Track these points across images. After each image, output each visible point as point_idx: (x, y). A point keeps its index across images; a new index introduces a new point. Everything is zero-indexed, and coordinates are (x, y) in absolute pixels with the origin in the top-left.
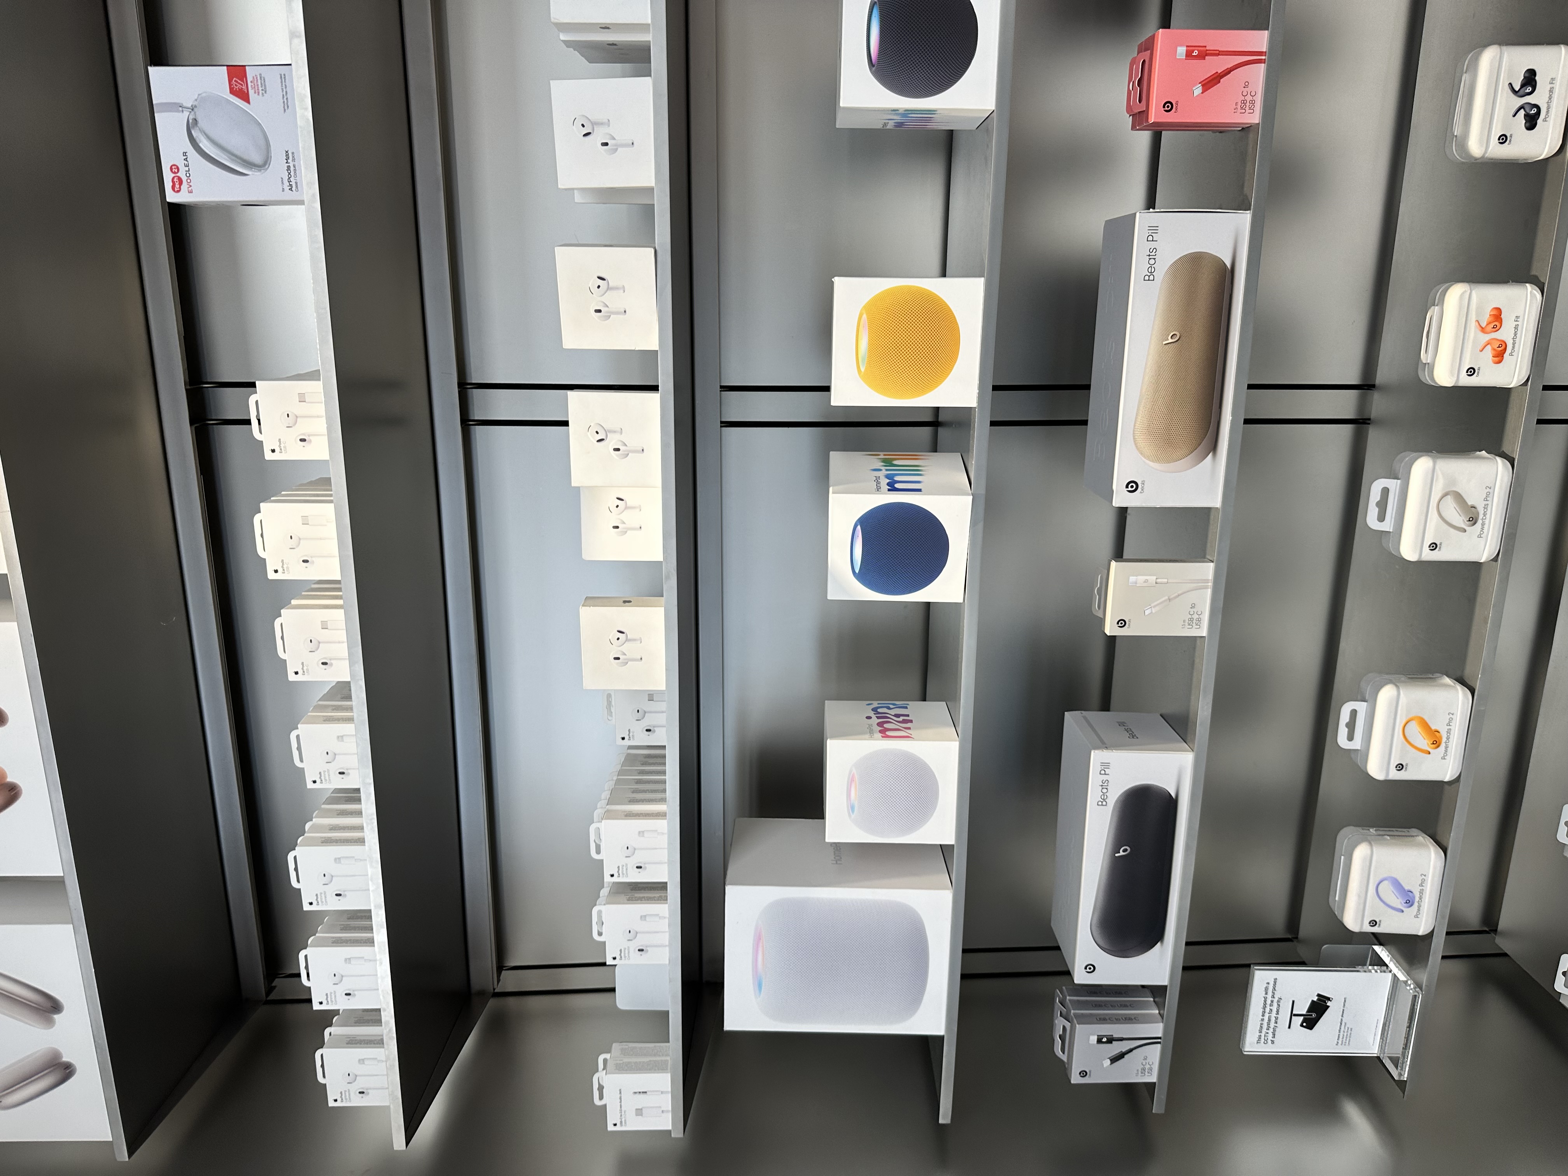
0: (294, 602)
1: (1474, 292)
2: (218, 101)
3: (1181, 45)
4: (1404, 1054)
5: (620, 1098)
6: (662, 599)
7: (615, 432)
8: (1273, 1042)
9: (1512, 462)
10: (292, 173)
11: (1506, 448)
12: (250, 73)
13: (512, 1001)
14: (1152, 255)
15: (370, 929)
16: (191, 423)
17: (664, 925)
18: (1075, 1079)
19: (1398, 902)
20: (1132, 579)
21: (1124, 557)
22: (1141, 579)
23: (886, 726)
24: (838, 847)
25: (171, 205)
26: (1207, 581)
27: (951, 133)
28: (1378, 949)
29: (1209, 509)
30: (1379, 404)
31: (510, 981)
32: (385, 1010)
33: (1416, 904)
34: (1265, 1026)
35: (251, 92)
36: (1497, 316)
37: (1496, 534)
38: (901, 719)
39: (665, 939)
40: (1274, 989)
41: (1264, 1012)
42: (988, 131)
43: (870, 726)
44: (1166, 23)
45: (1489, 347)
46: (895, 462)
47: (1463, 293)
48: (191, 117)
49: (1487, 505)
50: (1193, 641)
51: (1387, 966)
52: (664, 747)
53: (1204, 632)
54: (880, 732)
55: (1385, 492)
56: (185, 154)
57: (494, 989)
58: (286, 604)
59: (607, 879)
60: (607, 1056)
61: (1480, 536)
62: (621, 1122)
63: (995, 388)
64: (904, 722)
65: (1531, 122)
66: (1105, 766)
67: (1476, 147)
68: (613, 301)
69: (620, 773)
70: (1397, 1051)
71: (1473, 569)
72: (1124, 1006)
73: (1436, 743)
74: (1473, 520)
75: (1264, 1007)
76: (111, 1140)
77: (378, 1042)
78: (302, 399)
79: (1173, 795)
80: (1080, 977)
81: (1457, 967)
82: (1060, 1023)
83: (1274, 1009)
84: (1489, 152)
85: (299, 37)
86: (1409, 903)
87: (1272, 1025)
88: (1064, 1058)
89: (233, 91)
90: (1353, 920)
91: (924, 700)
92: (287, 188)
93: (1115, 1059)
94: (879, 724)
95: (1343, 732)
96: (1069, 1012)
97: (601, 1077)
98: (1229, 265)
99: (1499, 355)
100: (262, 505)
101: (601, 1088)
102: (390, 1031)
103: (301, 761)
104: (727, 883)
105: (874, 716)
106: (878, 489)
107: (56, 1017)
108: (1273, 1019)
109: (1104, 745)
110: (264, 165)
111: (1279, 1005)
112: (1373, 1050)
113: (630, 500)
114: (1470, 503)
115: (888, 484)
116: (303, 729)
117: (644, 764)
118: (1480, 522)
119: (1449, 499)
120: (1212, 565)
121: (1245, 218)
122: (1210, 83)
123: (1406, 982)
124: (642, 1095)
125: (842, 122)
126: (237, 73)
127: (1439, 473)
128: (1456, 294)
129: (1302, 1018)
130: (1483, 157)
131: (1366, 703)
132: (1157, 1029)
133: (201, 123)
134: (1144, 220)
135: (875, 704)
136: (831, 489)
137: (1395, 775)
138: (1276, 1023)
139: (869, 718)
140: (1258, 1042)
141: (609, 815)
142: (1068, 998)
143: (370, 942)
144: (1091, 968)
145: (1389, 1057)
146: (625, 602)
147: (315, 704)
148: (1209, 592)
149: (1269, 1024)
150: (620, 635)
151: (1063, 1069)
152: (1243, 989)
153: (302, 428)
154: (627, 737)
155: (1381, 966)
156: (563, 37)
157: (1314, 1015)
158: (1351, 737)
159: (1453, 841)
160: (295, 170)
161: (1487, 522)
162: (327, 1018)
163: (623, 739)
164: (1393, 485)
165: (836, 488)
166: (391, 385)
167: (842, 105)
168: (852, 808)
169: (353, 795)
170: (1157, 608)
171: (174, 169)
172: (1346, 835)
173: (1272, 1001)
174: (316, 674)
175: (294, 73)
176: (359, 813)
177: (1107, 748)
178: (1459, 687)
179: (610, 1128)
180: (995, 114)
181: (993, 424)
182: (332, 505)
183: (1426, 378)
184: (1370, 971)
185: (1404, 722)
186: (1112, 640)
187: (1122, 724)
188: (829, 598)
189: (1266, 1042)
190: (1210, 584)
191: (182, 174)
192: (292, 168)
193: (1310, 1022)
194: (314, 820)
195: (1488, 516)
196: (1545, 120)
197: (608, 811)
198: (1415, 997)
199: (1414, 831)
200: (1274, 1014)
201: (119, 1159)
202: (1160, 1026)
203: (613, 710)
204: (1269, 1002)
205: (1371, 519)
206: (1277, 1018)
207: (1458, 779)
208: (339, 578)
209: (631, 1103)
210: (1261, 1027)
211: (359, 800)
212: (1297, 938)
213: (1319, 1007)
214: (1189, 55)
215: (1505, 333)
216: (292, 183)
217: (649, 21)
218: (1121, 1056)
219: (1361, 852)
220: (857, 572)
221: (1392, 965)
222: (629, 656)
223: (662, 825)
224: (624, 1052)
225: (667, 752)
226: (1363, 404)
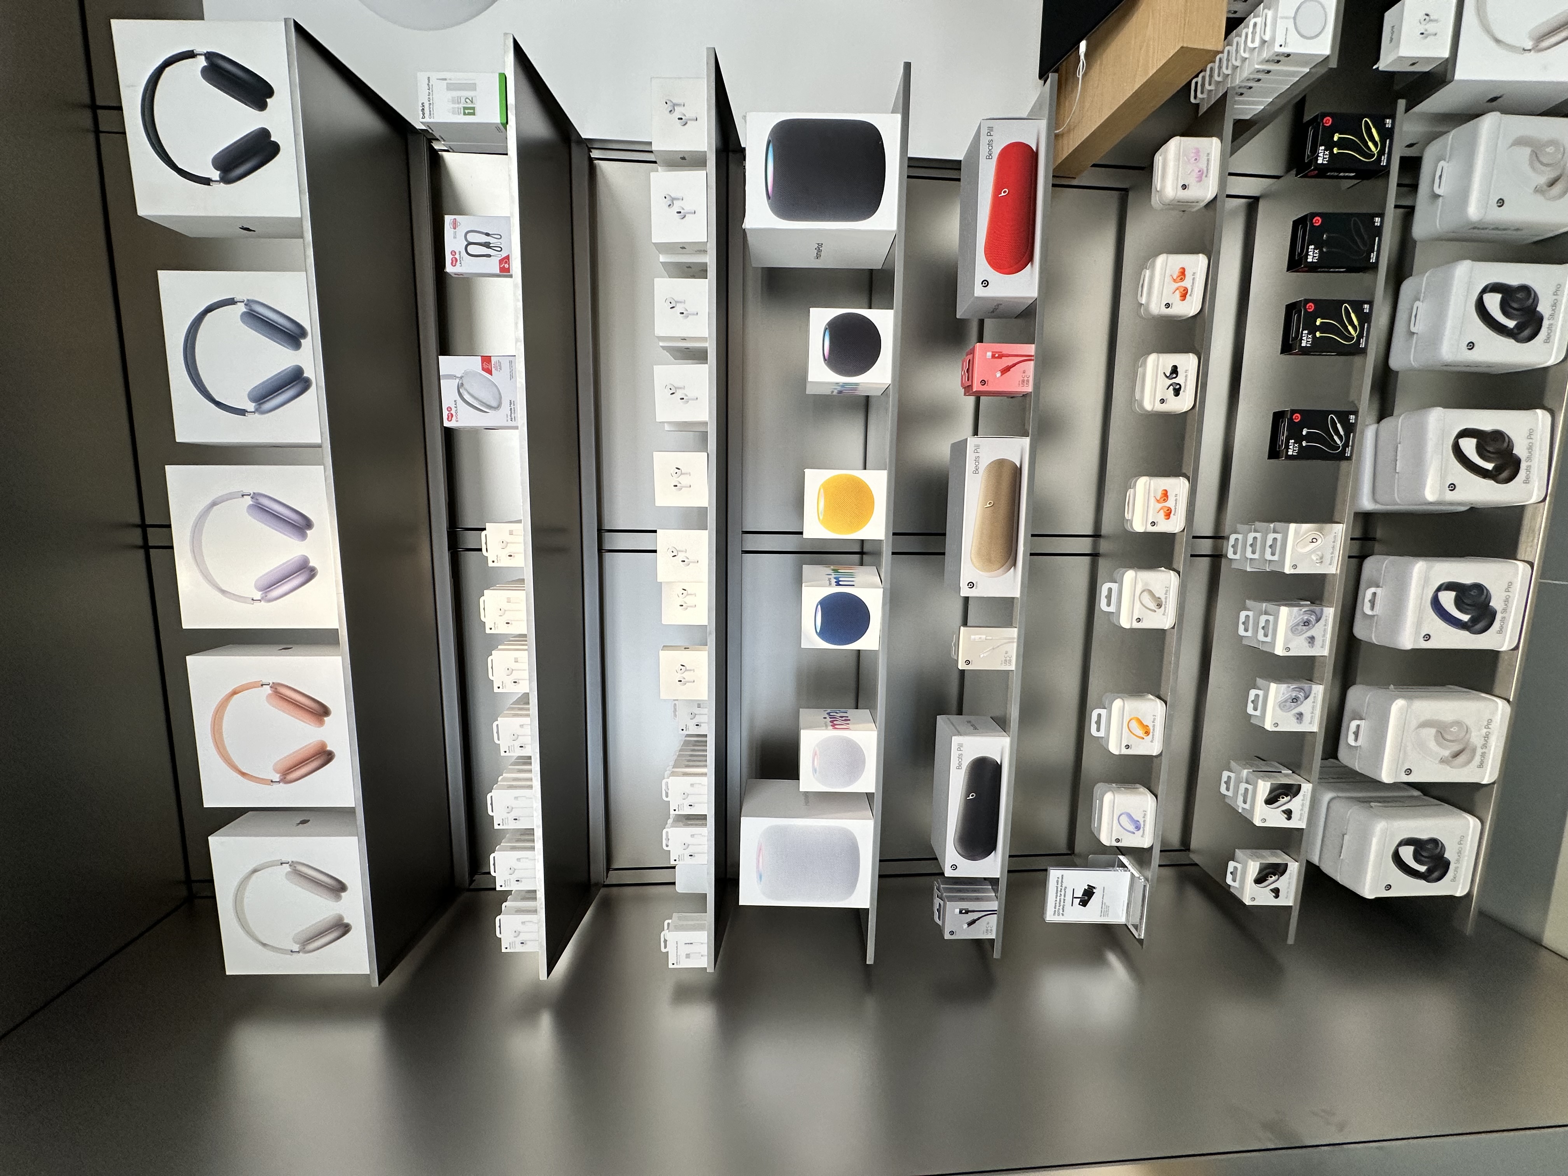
0: (500, 647)
1: (1152, 482)
2: (475, 374)
3: (989, 351)
4: (1141, 923)
5: (677, 947)
6: (707, 647)
7: (682, 551)
8: (1063, 914)
9: (1179, 573)
10: (513, 412)
11: (1175, 566)
12: (493, 360)
13: (615, 890)
14: (977, 460)
15: (533, 841)
16: (449, 550)
17: (705, 840)
18: (947, 936)
19: (1131, 828)
20: (973, 637)
21: (968, 625)
22: (977, 637)
23: (835, 722)
24: (806, 794)
25: (445, 428)
26: (1014, 638)
27: (867, 398)
28: (1121, 857)
29: (1013, 598)
30: (1104, 546)
31: (614, 878)
32: (539, 891)
33: (1142, 829)
34: (1058, 905)
35: (493, 370)
36: (1165, 494)
37: (1173, 614)
38: (844, 719)
39: (705, 848)
40: (1062, 882)
41: (1057, 896)
42: (888, 396)
43: (826, 723)
44: (980, 340)
45: (1162, 511)
46: (839, 571)
47: (1146, 482)
48: (460, 382)
49: (1166, 597)
50: (1007, 672)
51: (1127, 867)
52: (706, 736)
53: (1013, 667)
54: (832, 726)
55: (1110, 590)
56: (455, 401)
57: (604, 882)
58: (495, 648)
59: (672, 812)
60: (670, 921)
61: (1164, 615)
62: (677, 962)
63: (894, 534)
64: (846, 720)
65: (1177, 392)
66: (960, 746)
67: (1148, 406)
68: (684, 480)
69: (681, 750)
70: (1137, 921)
71: (1160, 633)
72: (975, 891)
73: (1147, 733)
74: (1159, 606)
75: (1057, 893)
76: (369, 973)
77: (535, 911)
78: (511, 533)
79: (999, 763)
80: (949, 872)
81: (1167, 871)
82: (937, 901)
83: (1063, 893)
84: (1155, 407)
85: (521, 341)
86: (1138, 828)
87: (1062, 903)
88: (940, 923)
89: (483, 369)
90: (1106, 839)
91: (857, 709)
92: (509, 420)
93: (970, 924)
94: (831, 722)
95: (1094, 727)
96: (942, 894)
97: (666, 934)
98: (1019, 466)
99: (1168, 515)
100: (485, 591)
101: (665, 941)
102: (541, 904)
103: (499, 739)
104: (742, 815)
105: (828, 717)
106: (830, 584)
107: (343, 894)
108: (1062, 900)
109: (959, 734)
110: (498, 407)
111: (1065, 892)
112: (1122, 920)
113: (689, 591)
114: (1157, 596)
115: (836, 582)
116: (501, 721)
117: (694, 746)
118: (1163, 606)
119: (1145, 594)
120: (1016, 630)
121: (1026, 441)
122: (1006, 370)
123: (1139, 878)
124: (690, 945)
125: (810, 390)
126: (486, 360)
127: (1139, 579)
128: (1143, 482)
129: (1079, 899)
130: (1152, 410)
131: (1106, 710)
132: (994, 905)
133: (466, 386)
134: (972, 442)
135: (829, 711)
136: (803, 585)
137: (1125, 752)
138: (1064, 902)
139: (825, 718)
140: (1054, 914)
141: (673, 774)
142: (941, 886)
143: (533, 848)
144: (954, 867)
145: (1132, 925)
146: (685, 648)
147: (508, 706)
148: (1015, 645)
149: (1060, 903)
150: (682, 667)
151: (940, 930)
152: (1043, 884)
153: (510, 549)
154: (685, 729)
155: (1124, 867)
156: (661, 344)
157: (1086, 898)
158: (1098, 730)
159: (1161, 790)
160: (514, 410)
161: (1167, 606)
162: (505, 895)
163: (683, 730)
164: (1114, 586)
165: (806, 584)
166: (562, 530)
167: (809, 380)
168: (815, 771)
169: (527, 760)
170: (987, 654)
171: (449, 409)
172: (1099, 788)
173: (1061, 889)
174: (510, 688)
175: (517, 361)
176: (530, 771)
177: (961, 735)
178: (1158, 700)
179: (671, 966)
180: (891, 386)
181: (893, 553)
182: (525, 591)
183: (1129, 528)
184: (1118, 870)
185: (1128, 720)
186: (962, 672)
187: (969, 722)
188: (802, 647)
189: (1059, 915)
190: (1016, 640)
191: (453, 412)
192: (513, 410)
193: (1084, 903)
194: (504, 775)
195: (1167, 603)
196: (1184, 391)
197: (673, 772)
198: (1145, 886)
199: (1138, 786)
200: (1062, 897)
201: (373, 986)
202: (996, 903)
203: (677, 713)
204: (1059, 890)
205: (1103, 604)
206: (1064, 900)
207: (1161, 754)
208: (525, 632)
209: (684, 950)
210: (1056, 905)
211: (530, 764)
212: (1074, 853)
213: (1089, 893)
214: (993, 356)
215: (1170, 503)
216: (512, 416)
217: (707, 336)
218: (973, 922)
219: (1108, 797)
220: (818, 631)
221: (1130, 867)
222: (687, 679)
223: (704, 780)
224: (680, 919)
225: (708, 739)
226: (1095, 545)
